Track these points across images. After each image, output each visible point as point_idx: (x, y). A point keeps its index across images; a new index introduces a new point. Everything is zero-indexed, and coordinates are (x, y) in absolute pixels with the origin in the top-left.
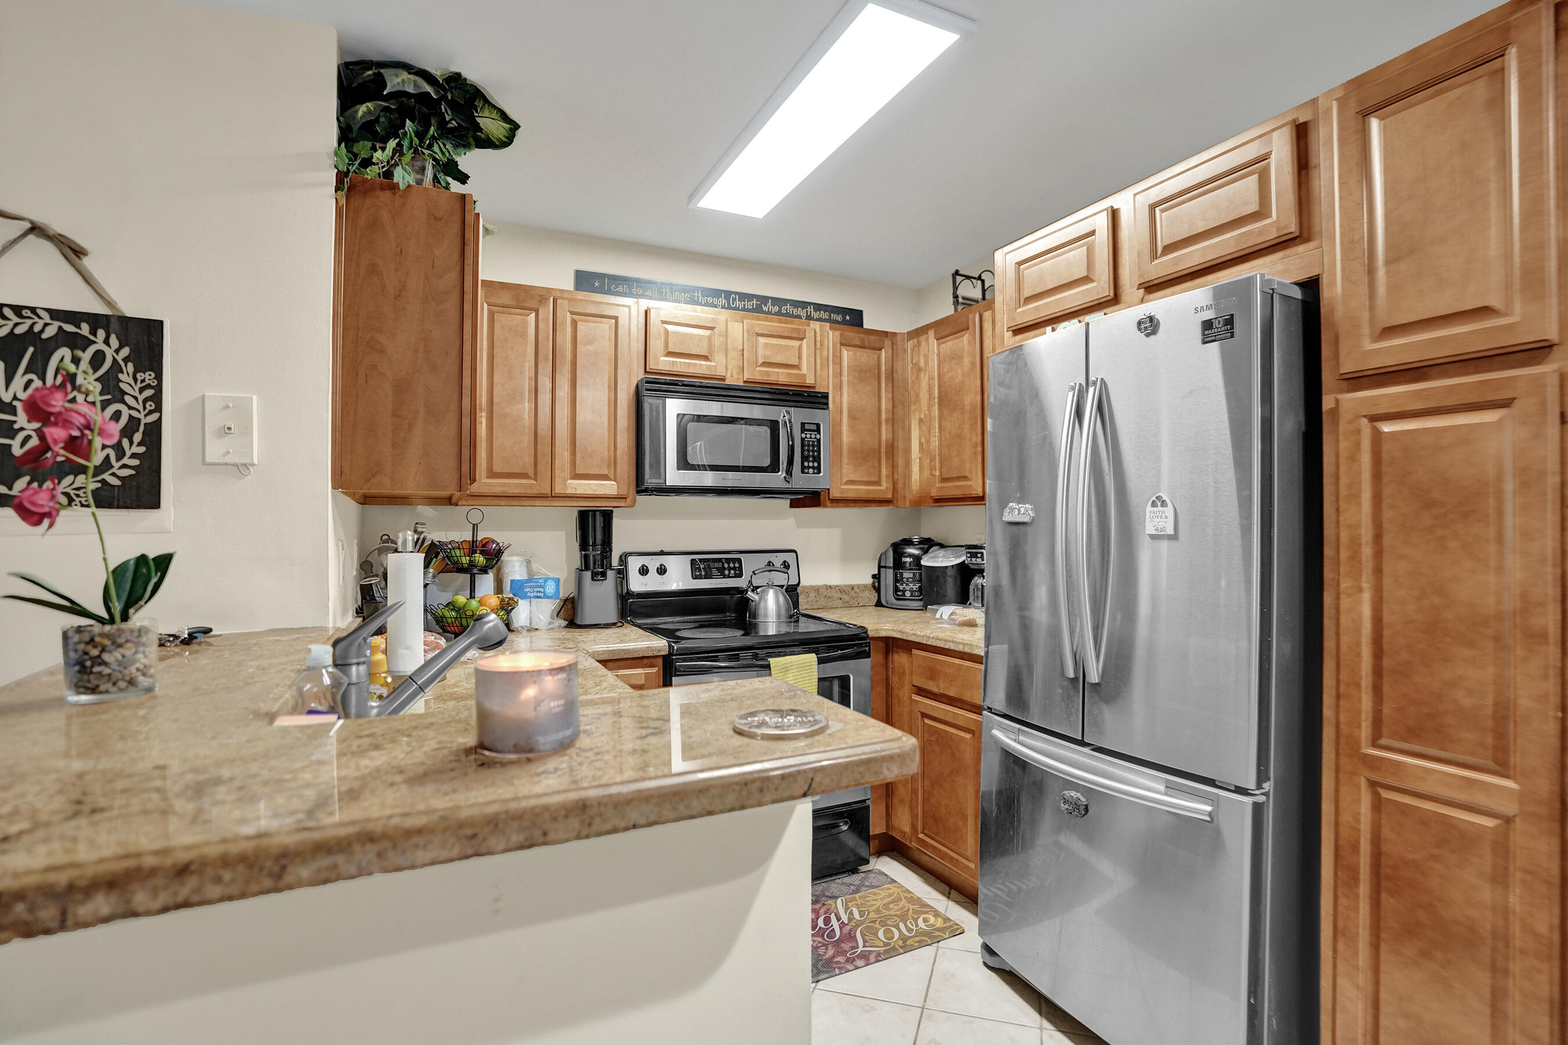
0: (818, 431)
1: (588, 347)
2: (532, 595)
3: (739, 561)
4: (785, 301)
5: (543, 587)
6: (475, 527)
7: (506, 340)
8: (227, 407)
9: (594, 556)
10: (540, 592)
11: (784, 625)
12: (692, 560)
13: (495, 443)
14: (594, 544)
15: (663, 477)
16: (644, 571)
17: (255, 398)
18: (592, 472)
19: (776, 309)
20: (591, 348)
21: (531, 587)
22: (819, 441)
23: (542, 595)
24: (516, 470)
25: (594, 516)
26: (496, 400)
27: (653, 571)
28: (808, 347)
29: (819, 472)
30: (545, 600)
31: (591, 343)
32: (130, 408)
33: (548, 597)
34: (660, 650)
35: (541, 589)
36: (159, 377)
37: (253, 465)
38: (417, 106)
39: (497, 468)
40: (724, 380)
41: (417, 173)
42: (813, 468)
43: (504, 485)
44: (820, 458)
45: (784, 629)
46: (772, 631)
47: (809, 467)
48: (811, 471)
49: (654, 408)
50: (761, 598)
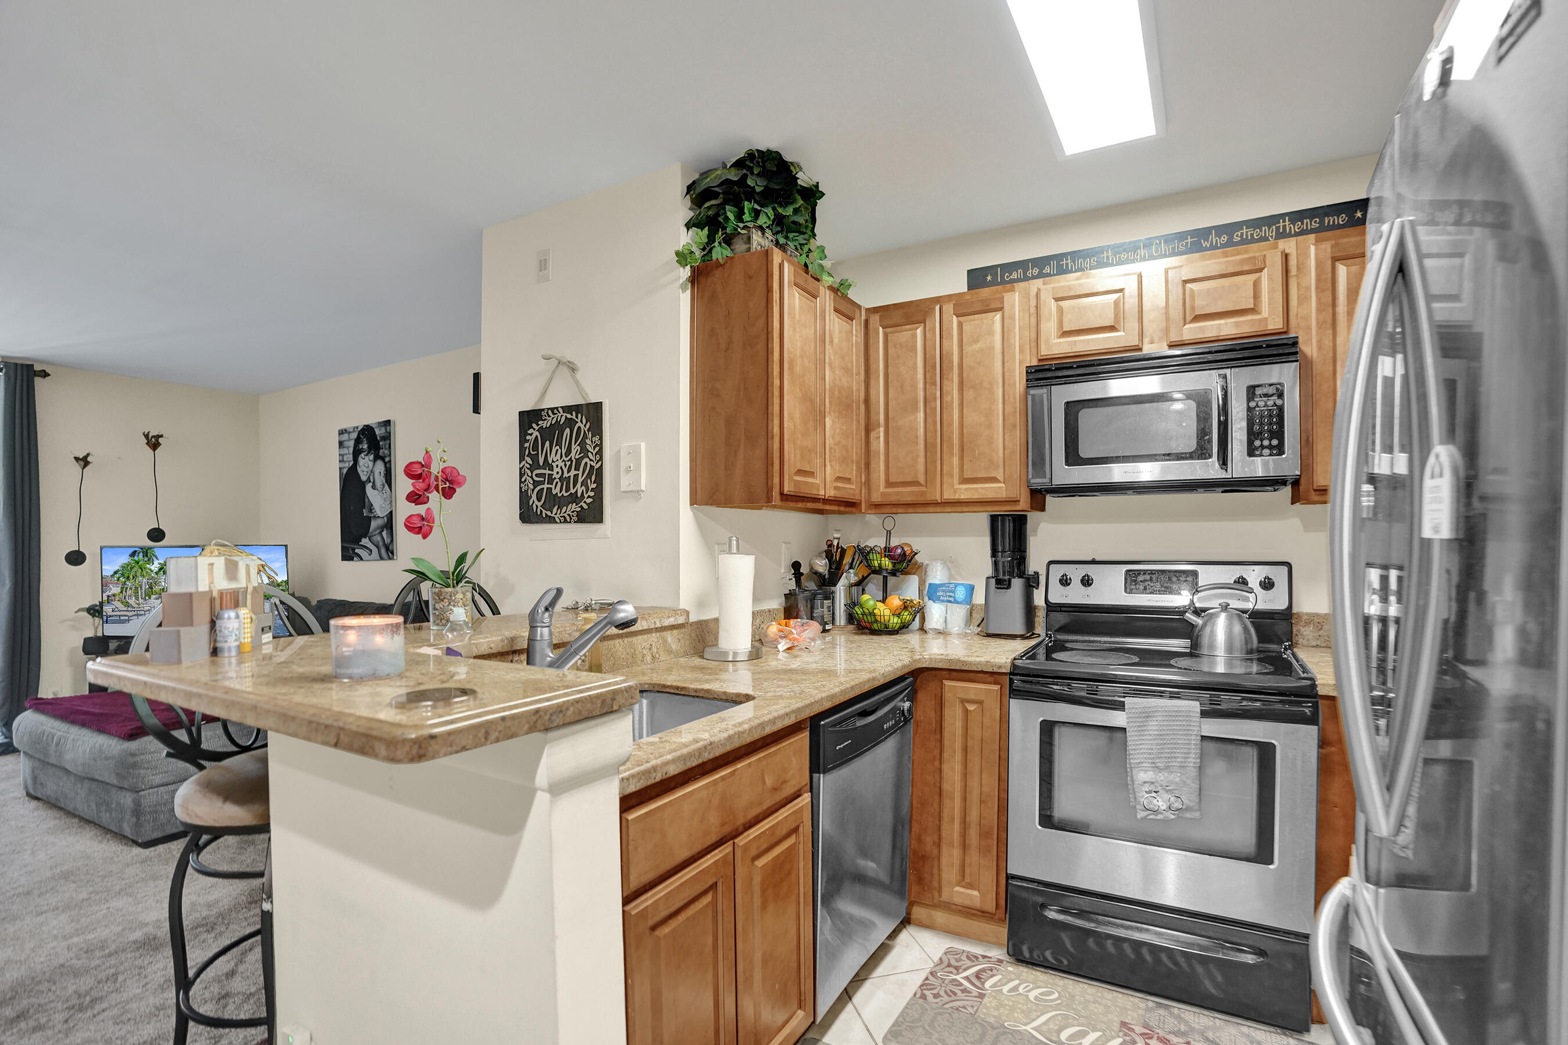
0: (1281, 395)
1: (974, 346)
2: (945, 599)
3: (1195, 574)
4: (1238, 225)
5: (953, 592)
6: (889, 533)
7: (899, 357)
8: (630, 453)
9: (1004, 562)
10: (951, 596)
11: (1238, 663)
12: (1128, 571)
13: (891, 455)
14: (1003, 551)
15: (1048, 475)
16: (1065, 581)
17: (643, 445)
18: (979, 476)
19: (1224, 238)
20: (977, 347)
21: (943, 591)
22: (1281, 409)
23: (952, 599)
24: (909, 479)
25: (1003, 521)
26: (891, 414)
27: (1076, 582)
28: (1271, 279)
29: (1281, 452)
30: (956, 605)
31: (976, 341)
32: (591, 460)
33: (957, 603)
34: (1000, 667)
35: (952, 594)
36: (601, 439)
37: (642, 491)
38: (741, 190)
39: (892, 479)
40: (1141, 349)
41: (746, 243)
42: (1270, 447)
43: (898, 493)
44: (1283, 432)
45: (1239, 669)
46: (1220, 669)
47: (1262, 447)
48: (1266, 452)
49: (1037, 400)
50: (1204, 625)
